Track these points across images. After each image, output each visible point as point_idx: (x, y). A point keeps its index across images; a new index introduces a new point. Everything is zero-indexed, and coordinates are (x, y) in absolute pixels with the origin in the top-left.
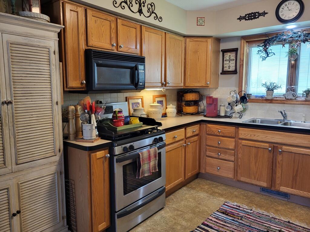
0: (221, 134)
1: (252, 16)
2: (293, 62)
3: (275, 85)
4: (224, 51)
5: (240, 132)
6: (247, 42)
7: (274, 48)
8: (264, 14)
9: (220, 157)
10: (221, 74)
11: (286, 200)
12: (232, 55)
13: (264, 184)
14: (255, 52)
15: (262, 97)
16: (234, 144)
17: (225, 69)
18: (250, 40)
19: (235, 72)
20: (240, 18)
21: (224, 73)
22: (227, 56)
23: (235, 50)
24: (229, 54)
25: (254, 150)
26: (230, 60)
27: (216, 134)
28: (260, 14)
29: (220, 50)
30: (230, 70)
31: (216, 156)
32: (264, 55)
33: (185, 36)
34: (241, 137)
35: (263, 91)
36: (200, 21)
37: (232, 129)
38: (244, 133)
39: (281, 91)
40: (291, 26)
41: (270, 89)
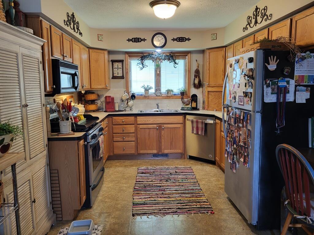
0: (124, 123)
1: (137, 40)
2: (158, 72)
3: (150, 87)
4: (113, 61)
5: (138, 120)
6: (129, 56)
7: (147, 62)
8: (144, 40)
9: (125, 140)
10: (112, 78)
11: (167, 158)
12: (120, 65)
13: (155, 152)
14: (134, 64)
15: (142, 95)
16: (134, 129)
17: (115, 75)
18: (131, 54)
19: (122, 77)
20: (129, 40)
21: (114, 77)
22: (116, 65)
23: (122, 61)
24: (117, 63)
25: (147, 131)
26: (118, 68)
27: (120, 123)
28: (142, 40)
29: (110, 60)
30: (119, 76)
31: (122, 140)
32: (141, 66)
33: (89, 48)
34: (138, 123)
35: (142, 91)
37: (132, 118)
38: (140, 119)
39: (152, 91)
40: (159, 50)
41: (147, 90)
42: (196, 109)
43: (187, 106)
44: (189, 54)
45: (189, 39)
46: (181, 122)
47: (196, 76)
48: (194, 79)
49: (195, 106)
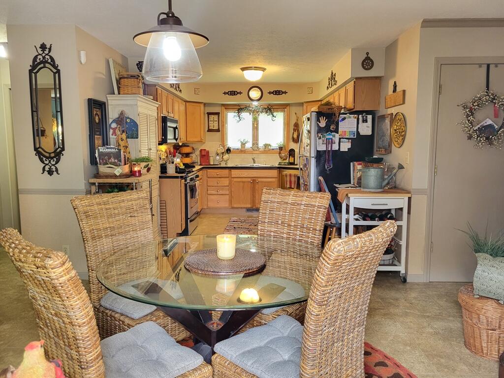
0: (219, 176)
1: (233, 93)
2: (256, 125)
3: (246, 140)
4: (209, 114)
5: (232, 173)
6: (225, 108)
7: (244, 115)
8: (240, 93)
9: (219, 193)
10: (208, 131)
12: (216, 117)
13: (249, 206)
14: (231, 116)
15: (238, 149)
16: (228, 182)
17: (210, 128)
18: (227, 107)
19: (218, 130)
20: (225, 93)
21: (209, 130)
22: (212, 117)
23: (218, 114)
24: (213, 116)
25: (241, 184)
26: (214, 121)
27: (215, 176)
28: (238, 93)
29: (206, 112)
30: (214, 129)
31: (216, 193)
32: (238, 118)
33: (186, 101)
34: (233, 176)
35: (238, 146)
36: (196, 91)
37: (227, 171)
38: (235, 173)
39: (249, 145)
40: (255, 103)
41: (243, 144)
42: (293, 164)
43: (284, 161)
44: (288, 108)
45: (286, 93)
46: (276, 176)
47: (294, 130)
48: (293, 133)
49: (293, 161)
